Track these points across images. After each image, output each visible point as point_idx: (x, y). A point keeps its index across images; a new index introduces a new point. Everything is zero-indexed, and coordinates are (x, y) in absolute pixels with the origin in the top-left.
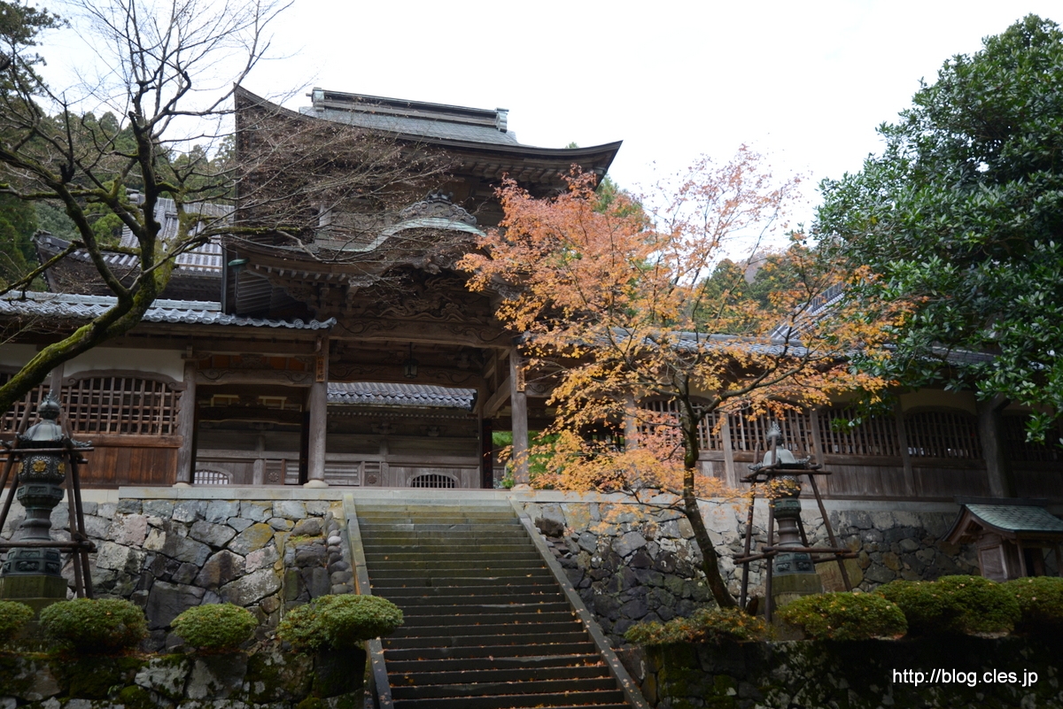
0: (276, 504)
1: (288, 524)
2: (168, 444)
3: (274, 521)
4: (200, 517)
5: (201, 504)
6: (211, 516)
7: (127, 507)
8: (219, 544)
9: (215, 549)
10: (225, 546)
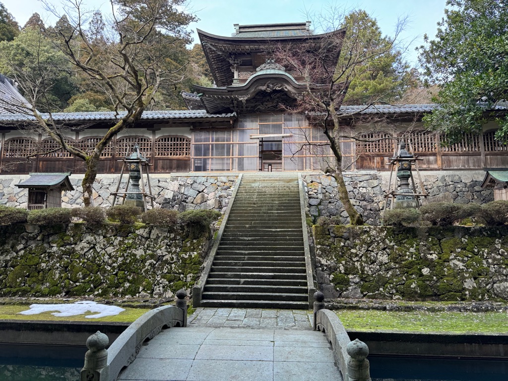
0: (219, 177)
1: (222, 184)
2: (187, 159)
3: (218, 183)
4: (195, 182)
5: (195, 178)
6: (198, 181)
7: (173, 179)
8: (201, 191)
9: (200, 192)
10: (202, 191)
